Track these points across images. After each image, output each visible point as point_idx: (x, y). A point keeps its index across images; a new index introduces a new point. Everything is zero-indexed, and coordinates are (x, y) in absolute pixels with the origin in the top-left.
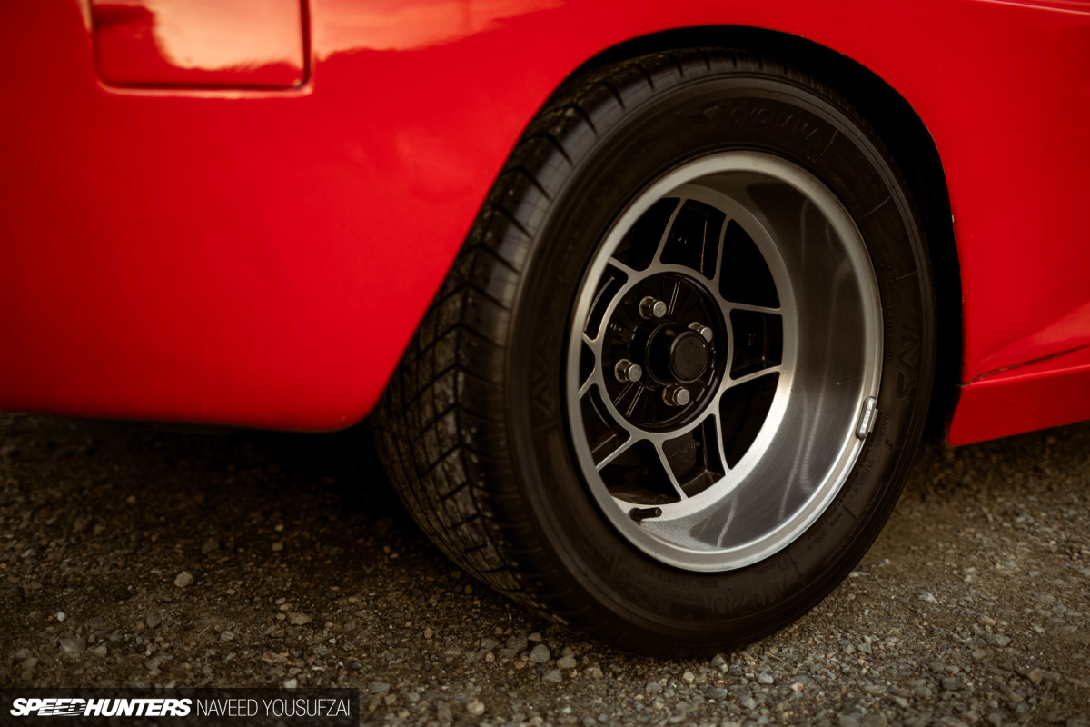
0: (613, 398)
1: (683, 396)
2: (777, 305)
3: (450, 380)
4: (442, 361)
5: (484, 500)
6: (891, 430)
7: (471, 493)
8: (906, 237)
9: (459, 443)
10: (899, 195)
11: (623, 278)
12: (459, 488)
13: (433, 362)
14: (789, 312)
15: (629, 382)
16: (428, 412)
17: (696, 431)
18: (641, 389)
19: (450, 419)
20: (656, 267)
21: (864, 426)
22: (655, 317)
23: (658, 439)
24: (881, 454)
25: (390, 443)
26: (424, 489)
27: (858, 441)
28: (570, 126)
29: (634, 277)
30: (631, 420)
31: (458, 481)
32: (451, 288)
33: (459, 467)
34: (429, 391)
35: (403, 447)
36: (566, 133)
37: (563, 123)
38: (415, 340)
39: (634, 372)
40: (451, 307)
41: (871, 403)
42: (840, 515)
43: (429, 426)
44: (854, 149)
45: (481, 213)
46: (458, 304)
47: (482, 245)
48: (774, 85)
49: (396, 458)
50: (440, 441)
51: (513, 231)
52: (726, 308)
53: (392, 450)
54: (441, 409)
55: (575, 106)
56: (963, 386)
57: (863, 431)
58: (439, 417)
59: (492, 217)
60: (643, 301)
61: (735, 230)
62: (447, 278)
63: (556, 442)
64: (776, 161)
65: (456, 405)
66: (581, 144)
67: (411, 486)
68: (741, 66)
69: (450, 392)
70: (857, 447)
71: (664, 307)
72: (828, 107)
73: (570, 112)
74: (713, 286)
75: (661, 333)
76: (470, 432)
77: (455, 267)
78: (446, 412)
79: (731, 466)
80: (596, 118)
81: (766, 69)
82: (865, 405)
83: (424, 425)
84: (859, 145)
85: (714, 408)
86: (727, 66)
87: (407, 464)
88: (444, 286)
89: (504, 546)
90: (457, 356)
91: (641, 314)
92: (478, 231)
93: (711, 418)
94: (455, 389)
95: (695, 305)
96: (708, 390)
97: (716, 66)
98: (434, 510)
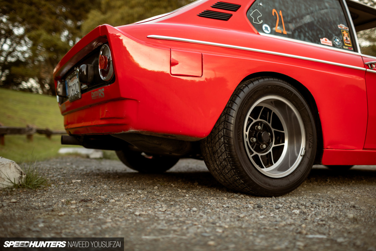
0: (251, 145)
1: (264, 146)
2: (283, 130)
3: (223, 131)
4: (221, 128)
5: (229, 154)
6: (309, 155)
7: (226, 153)
8: (309, 115)
9: (224, 143)
10: (307, 107)
11: (252, 121)
12: (223, 153)
13: (219, 129)
14: (286, 132)
15: (254, 142)
16: (217, 139)
17: (267, 155)
18: (256, 144)
19: (222, 139)
20: (259, 120)
21: (302, 153)
22: (259, 129)
23: (260, 155)
24: (306, 160)
25: (207, 149)
26: (214, 157)
27: (301, 157)
28: (244, 87)
29: (254, 121)
30: (254, 150)
31: (223, 151)
32: (222, 115)
33: (224, 148)
34: (218, 135)
35: (210, 149)
36: (243, 88)
37: (243, 87)
38: (215, 126)
39: (255, 140)
40: (223, 118)
41: (303, 149)
42: (298, 171)
43: (217, 142)
44: (297, 97)
45: (228, 102)
46: (224, 117)
47: (229, 107)
48: (281, 83)
49: (208, 152)
50: (220, 144)
51: (235, 104)
52: (273, 130)
53: (207, 151)
54: (220, 137)
55: (245, 84)
56: (324, 150)
57: (302, 154)
58: (220, 139)
59: (230, 102)
60: (256, 126)
61: (274, 115)
62: (222, 113)
63: (242, 144)
64: (282, 98)
65: (224, 135)
66: (246, 90)
67: (211, 158)
68: (275, 79)
69: (222, 133)
70: (301, 158)
71: (260, 127)
72: (292, 88)
73: (244, 85)
74: (270, 125)
75: (260, 132)
76: (226, 140)
77: (223, 111)
78: (221, 137)
79: (275, 163)
80: (249, 86)
81: (279, 80)
82: (302, 149)
83: (216, 142)
84: (298, 96)
85: (271, 150)
86: (272, 79)
87: (211, 153)
88: (221, 115)
89: (232, 163)
90: (224, 126)
91: (256, 129)
92: (228, 105)
93: (270, 152)
94: (224, 132)
95: (266, 128)
96: (269, 147)
97: (270, 79)
98: (216, 161)
